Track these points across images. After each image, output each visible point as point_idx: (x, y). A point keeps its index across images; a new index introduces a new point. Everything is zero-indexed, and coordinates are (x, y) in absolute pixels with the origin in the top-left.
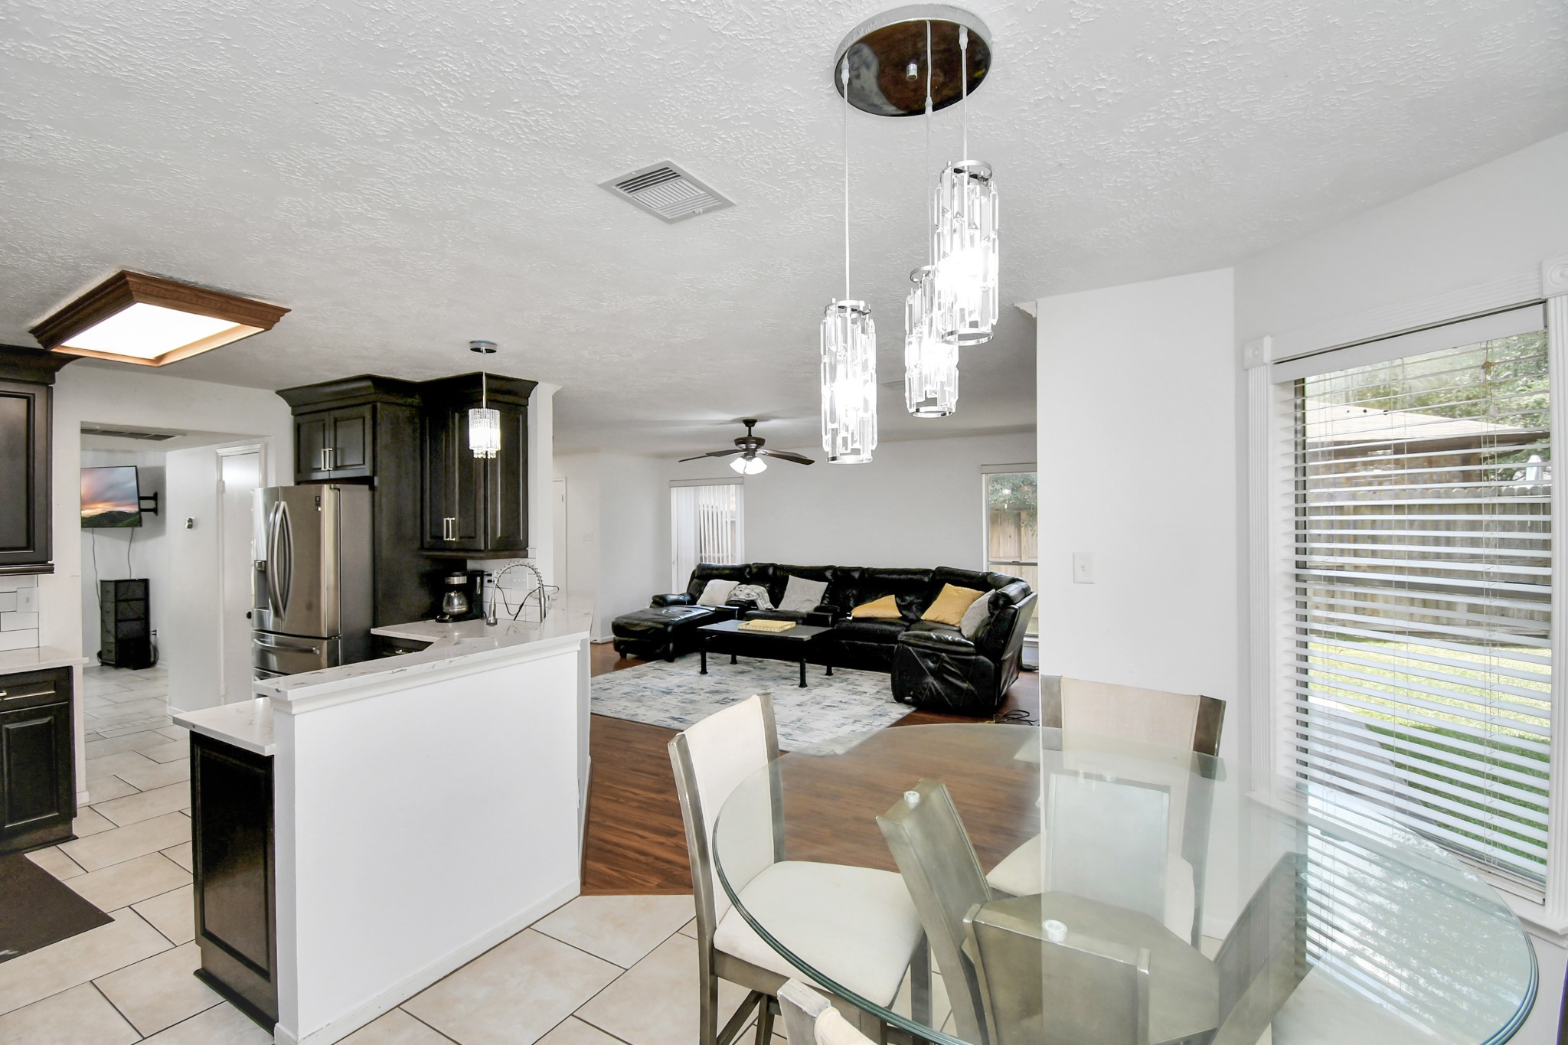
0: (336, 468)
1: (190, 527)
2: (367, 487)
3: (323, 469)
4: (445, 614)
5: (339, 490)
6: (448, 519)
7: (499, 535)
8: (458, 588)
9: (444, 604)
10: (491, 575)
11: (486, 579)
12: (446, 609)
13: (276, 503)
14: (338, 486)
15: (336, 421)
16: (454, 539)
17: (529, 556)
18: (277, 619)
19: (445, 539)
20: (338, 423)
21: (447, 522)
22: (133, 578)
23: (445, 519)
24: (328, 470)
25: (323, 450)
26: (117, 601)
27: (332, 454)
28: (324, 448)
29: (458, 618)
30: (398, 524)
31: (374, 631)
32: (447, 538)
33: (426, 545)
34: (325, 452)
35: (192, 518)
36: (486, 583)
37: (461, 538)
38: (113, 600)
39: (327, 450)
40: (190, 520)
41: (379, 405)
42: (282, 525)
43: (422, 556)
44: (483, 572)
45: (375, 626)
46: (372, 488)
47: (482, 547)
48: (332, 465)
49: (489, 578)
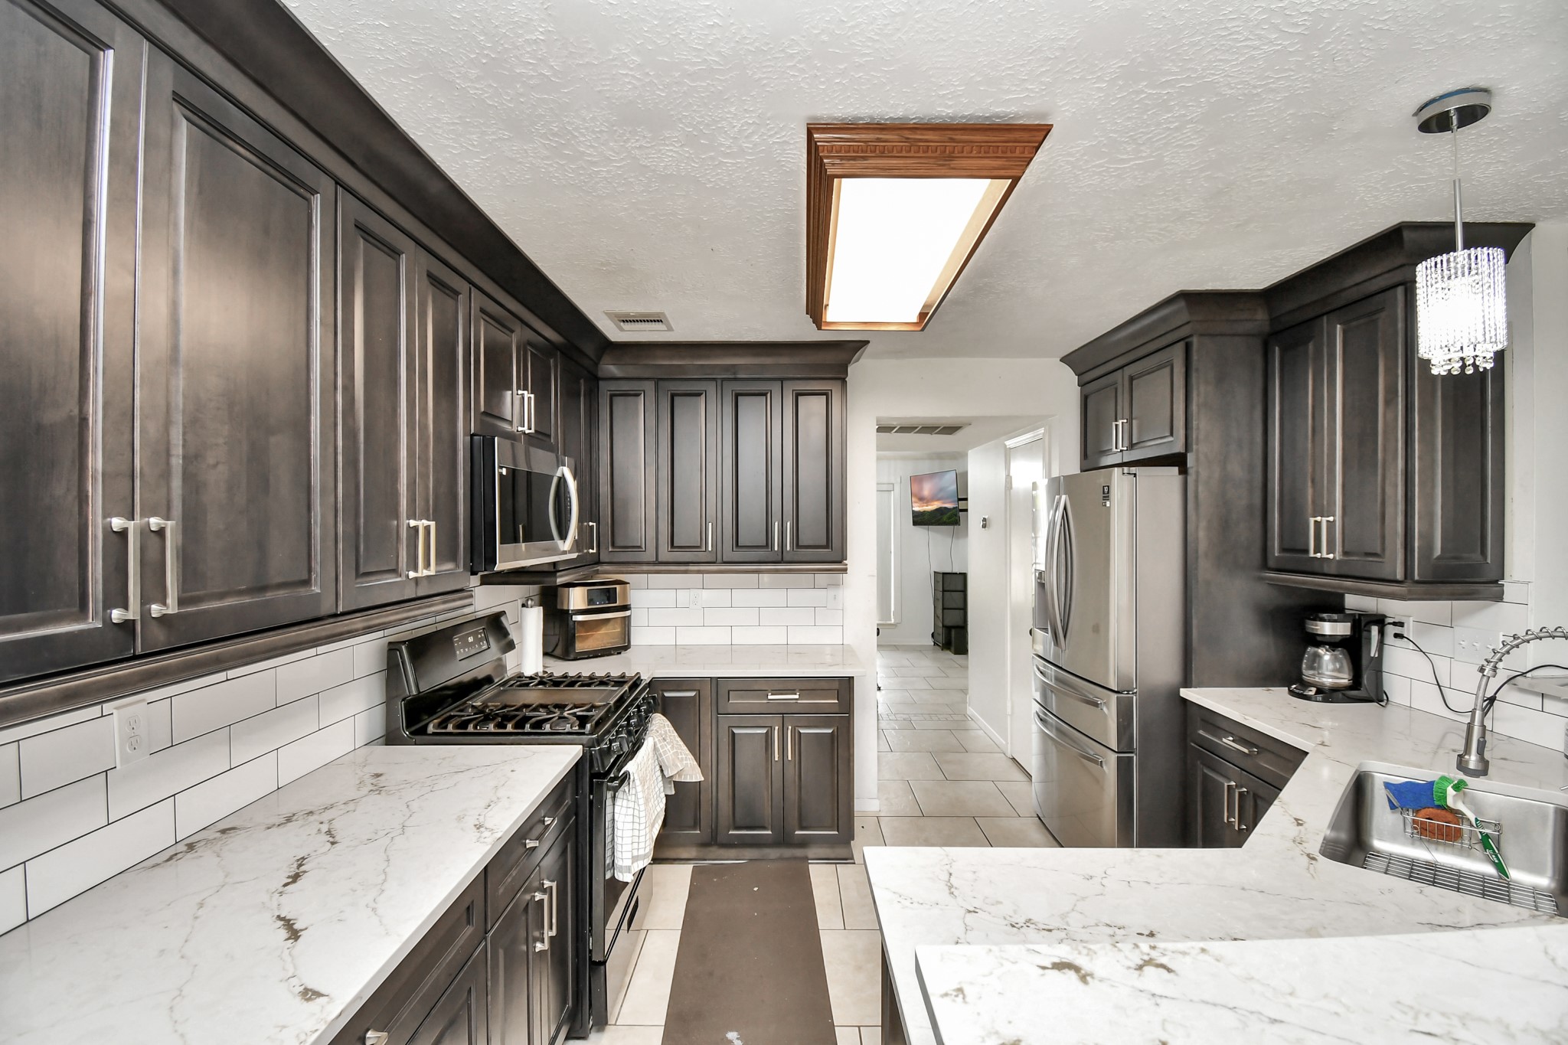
0: (1132, 446)
1: (984, 526)
2: (1176, 469)
3: (1114, 450)
4: (1306, 685)
5: (1135, 475)
6: (1319, 519)
7: (1438, 552)
8: (1333, 643)
9: (1304, 666)
10: (1401, 624)
11: (1391, 630)
12: (1308, 674)
13: (1057, 497)
14: (1133, 470)
15: (1132, 379)
16: (1331, 556)
17: (1506, 598)
18: (1057, 648)
19: (1312, 554)
20: (1134, 382)
21: (1318, 524)
22: (954, 571)
23: (1312, 520)
24: (1121, 451)
25: (1114, 423)
26: (944, 591)
27: (1126, 426)
28: (1116, 421)
29: (1329, 695)
30: (1224, 525)
31: (1185, 693)
32: (1315, 553)
33: (1271, 563)
34: (1116, 425)
35: (986, 517)
36: (1389, 639)
37: (1345, 553)
38: (941, 589)
39: (1120, 423)
40: (984, 520)
41: (1195, 340)
42: (1063, 525)
43: (1262, 579)
44: (1384, 617)
45: (1187, 683)
46: (1184, 471)
47: (1400, 576)
48: (1126, 443)
49: (1398, 630)
